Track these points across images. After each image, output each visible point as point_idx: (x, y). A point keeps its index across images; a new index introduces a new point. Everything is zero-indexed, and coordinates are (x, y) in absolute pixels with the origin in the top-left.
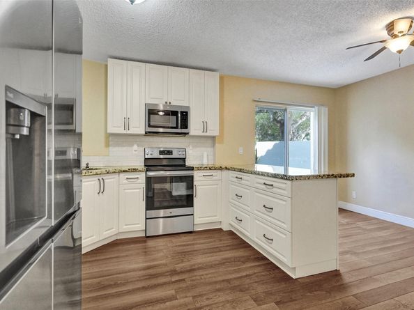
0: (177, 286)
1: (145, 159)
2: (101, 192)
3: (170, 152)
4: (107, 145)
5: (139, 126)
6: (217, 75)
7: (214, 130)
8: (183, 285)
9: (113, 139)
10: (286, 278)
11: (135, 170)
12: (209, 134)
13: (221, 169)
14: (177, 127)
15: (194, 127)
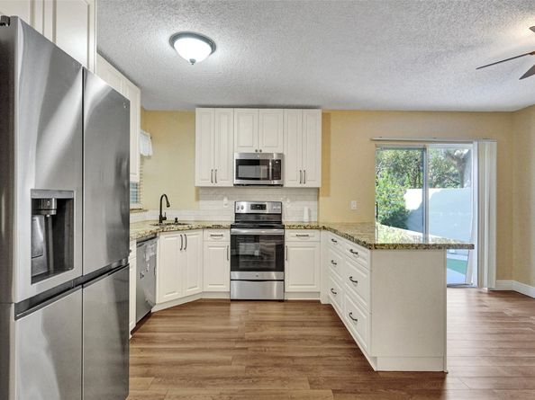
0: (237, 353)
1: (236, 214)
2: (183, 247)
3: (263, 207)
4: (198, 199)
5: (228, 178)
6: (318, 113)
7: (314, 181)
8: (243, 353)
9: (204, 192)
10: (367, 368)
11: (219, 227)
12: (308, 185)
13: (318, 228)
14: (268, 179)
15: (290, 177)
